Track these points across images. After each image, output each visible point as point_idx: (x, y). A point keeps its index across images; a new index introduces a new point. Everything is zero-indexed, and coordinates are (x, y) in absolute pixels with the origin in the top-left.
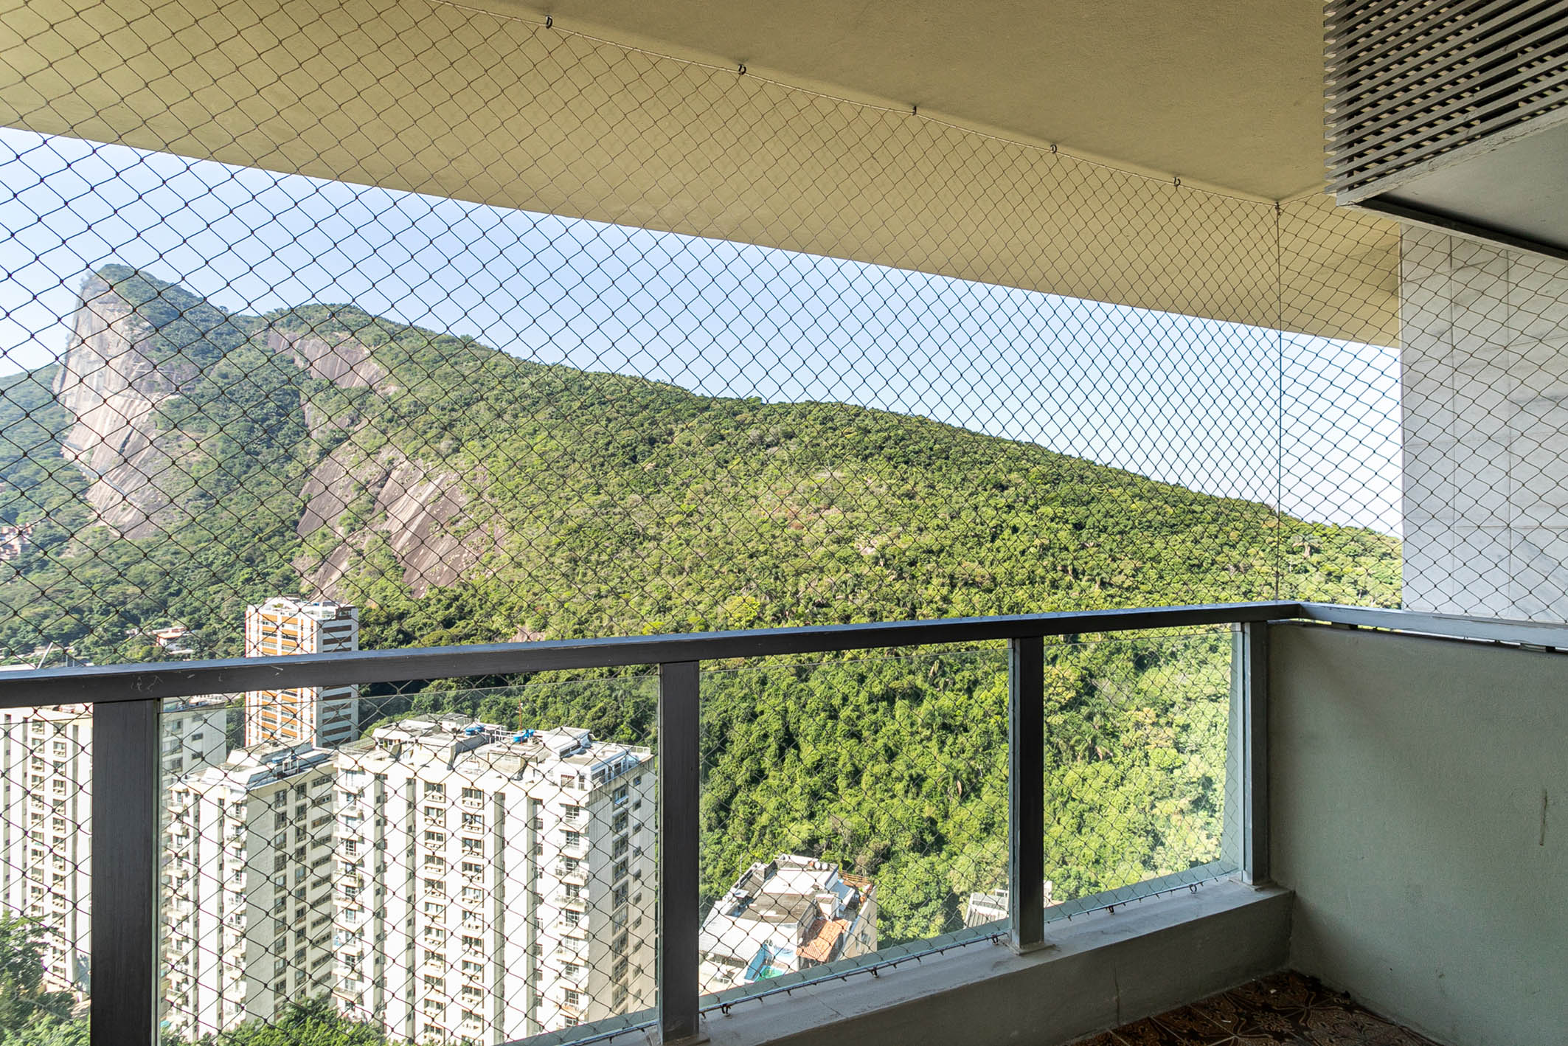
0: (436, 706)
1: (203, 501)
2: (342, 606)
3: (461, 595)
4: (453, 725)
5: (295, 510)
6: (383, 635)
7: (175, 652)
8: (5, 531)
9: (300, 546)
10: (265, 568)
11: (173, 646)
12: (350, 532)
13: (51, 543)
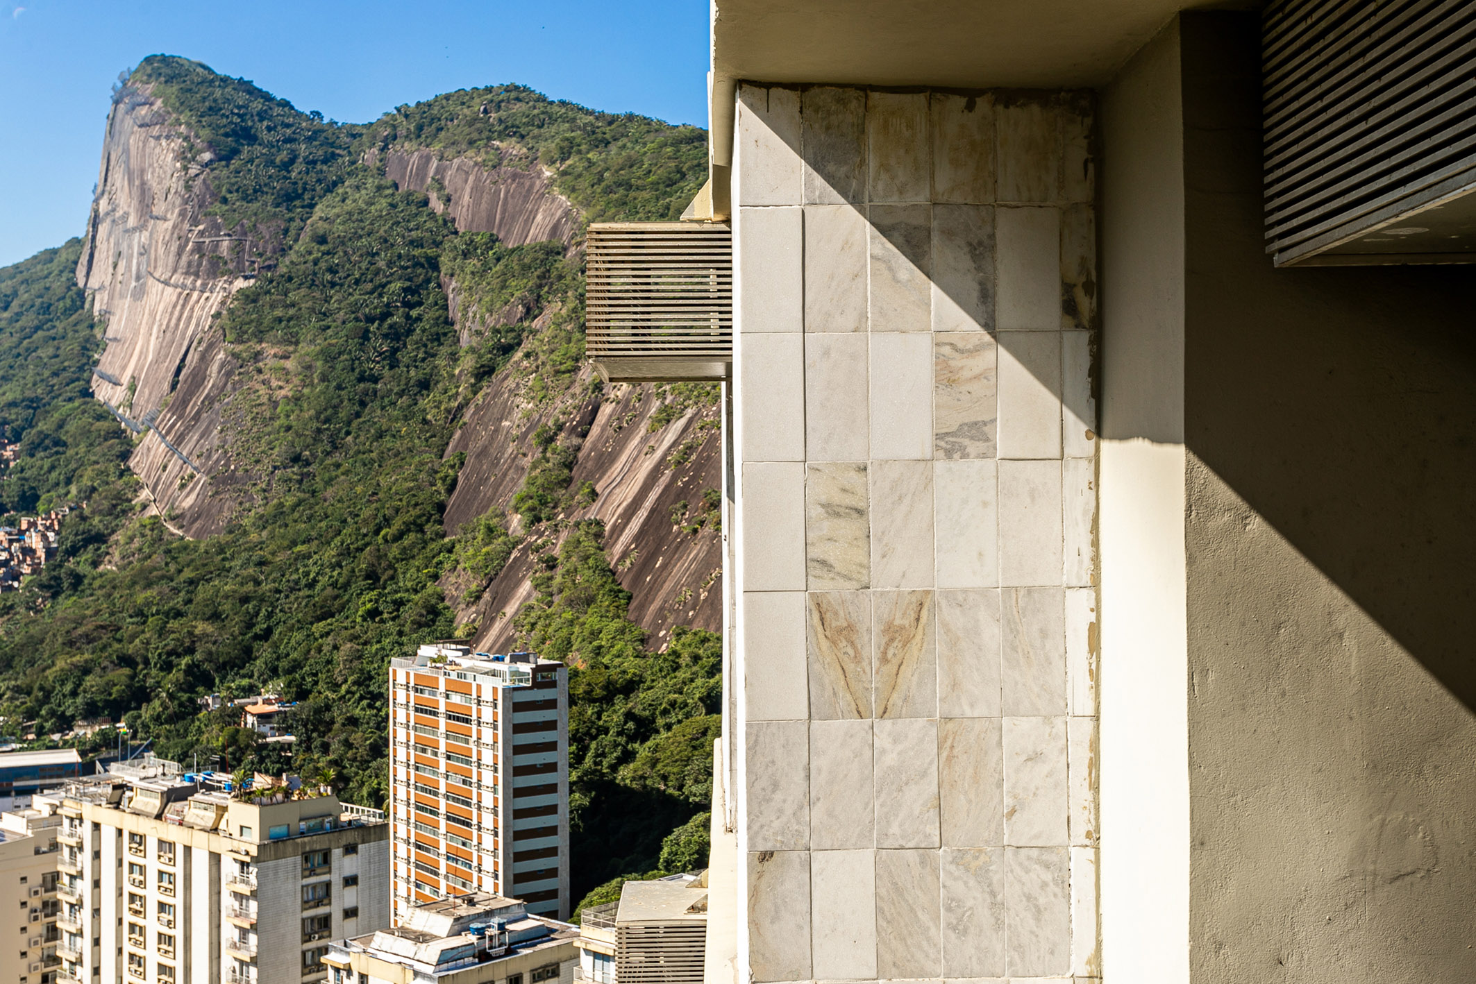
2: (539, 662)
5: (439, 483)
6: (601, 723)
7: (269, 740)
8: (24, 526)
9: (450, 551)
10: (396, 592)
11: (265, 729)
12: (532, 523)
13: (85, 546)
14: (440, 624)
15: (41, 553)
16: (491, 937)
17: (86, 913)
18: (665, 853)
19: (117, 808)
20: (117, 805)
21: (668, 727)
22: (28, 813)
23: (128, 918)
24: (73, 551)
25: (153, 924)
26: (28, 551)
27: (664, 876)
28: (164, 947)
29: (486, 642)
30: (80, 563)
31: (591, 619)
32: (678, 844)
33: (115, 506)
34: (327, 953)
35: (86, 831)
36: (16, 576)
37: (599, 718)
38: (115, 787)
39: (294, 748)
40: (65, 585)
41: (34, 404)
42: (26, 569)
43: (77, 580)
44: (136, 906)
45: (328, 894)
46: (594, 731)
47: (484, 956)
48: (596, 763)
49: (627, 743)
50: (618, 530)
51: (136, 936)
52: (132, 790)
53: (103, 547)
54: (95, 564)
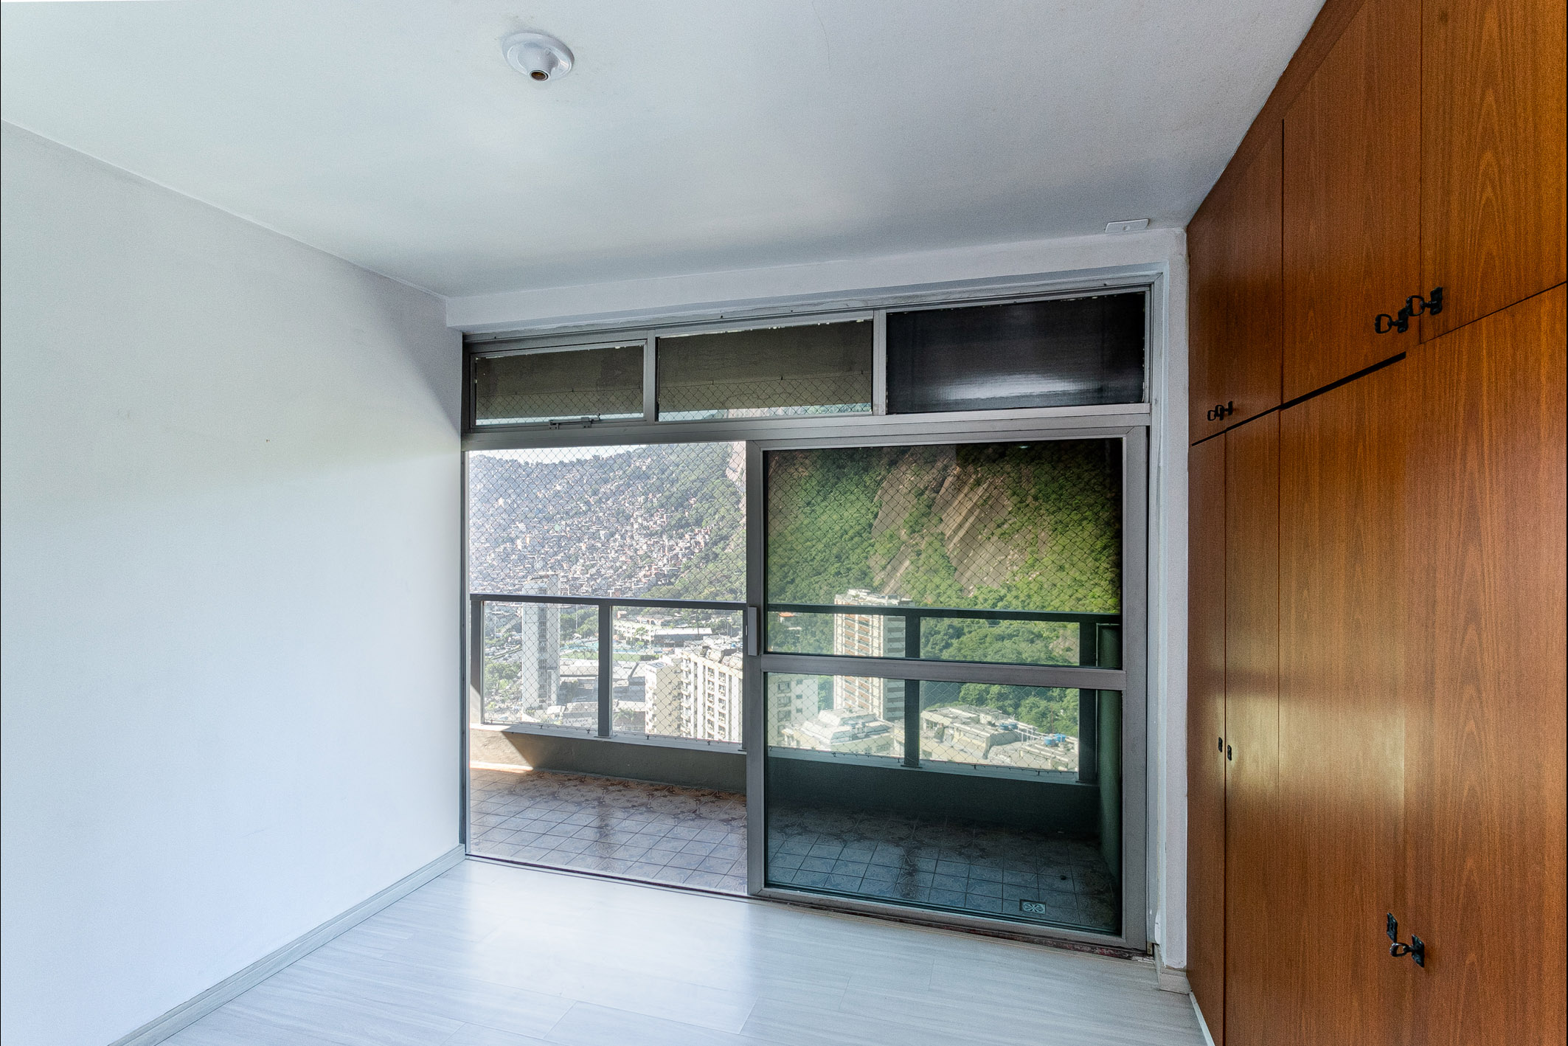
0: (981, 701)
1: (808, 508)
2: (904, 599)
3: (1005, 596)
4: (989, 718)
5: (870, 514)
6: (937, 629)
7: (790, 629)
8: (697, 531)
9: (873, 546)
10: (849, 564)
11: (788, 624)
12: (911, 534)
13: (719, 542)
14: (867, 580)
15: (703, 544)
16: (858, 729)
17: (692, 699)
18: (962, 694)
19: (704, 657)
20: (704, 655)
21: (970, 632)
22: (673, 656)
23: (708, 704)
24: (715, 544)
25: (717, 707)
26: (697, 543)
27: (961, 705)
28: (721, 717)
29: (887, 590)
30: (717, 549)
31: (937, 580)
32: (969, 690)
33: (732, 524)
34: (784, 728)
35: (692, 666)
36: (693, 553)
37: (936, 627)
38: (704, 647)
39: (801, 633)
40: (711, 558)
41: (703, 481)
42: (697, 551)
43: (716, 555)
44: (711, 699)
45: (790, 701)
46: (933, 633)
47: (854, 737)
48: (932, 648)
49: (948, 639)
50: (950, 538)
51: (710, 712)
52: (710, 649)
53: (727, 542)
54: (723, 549)
